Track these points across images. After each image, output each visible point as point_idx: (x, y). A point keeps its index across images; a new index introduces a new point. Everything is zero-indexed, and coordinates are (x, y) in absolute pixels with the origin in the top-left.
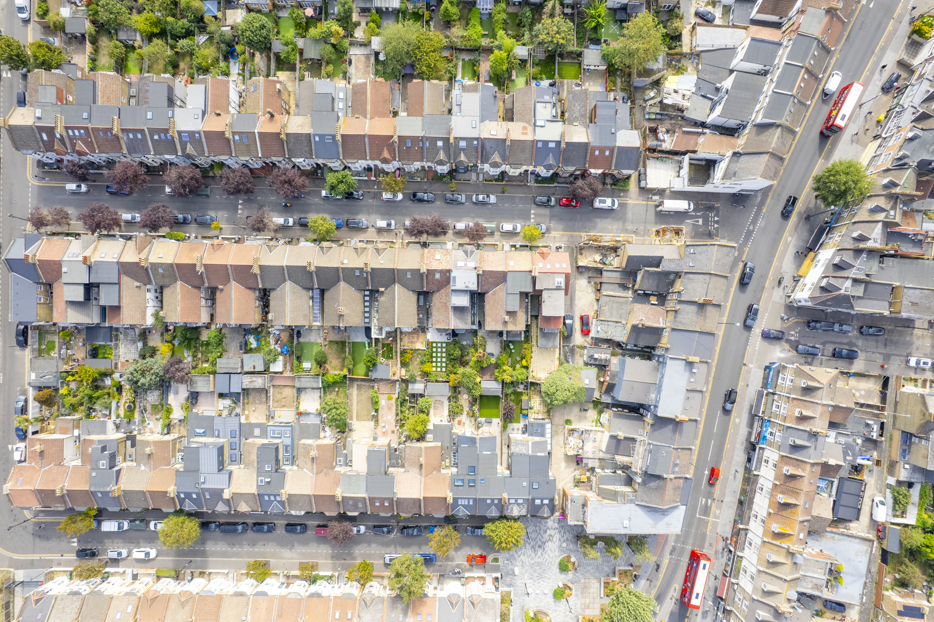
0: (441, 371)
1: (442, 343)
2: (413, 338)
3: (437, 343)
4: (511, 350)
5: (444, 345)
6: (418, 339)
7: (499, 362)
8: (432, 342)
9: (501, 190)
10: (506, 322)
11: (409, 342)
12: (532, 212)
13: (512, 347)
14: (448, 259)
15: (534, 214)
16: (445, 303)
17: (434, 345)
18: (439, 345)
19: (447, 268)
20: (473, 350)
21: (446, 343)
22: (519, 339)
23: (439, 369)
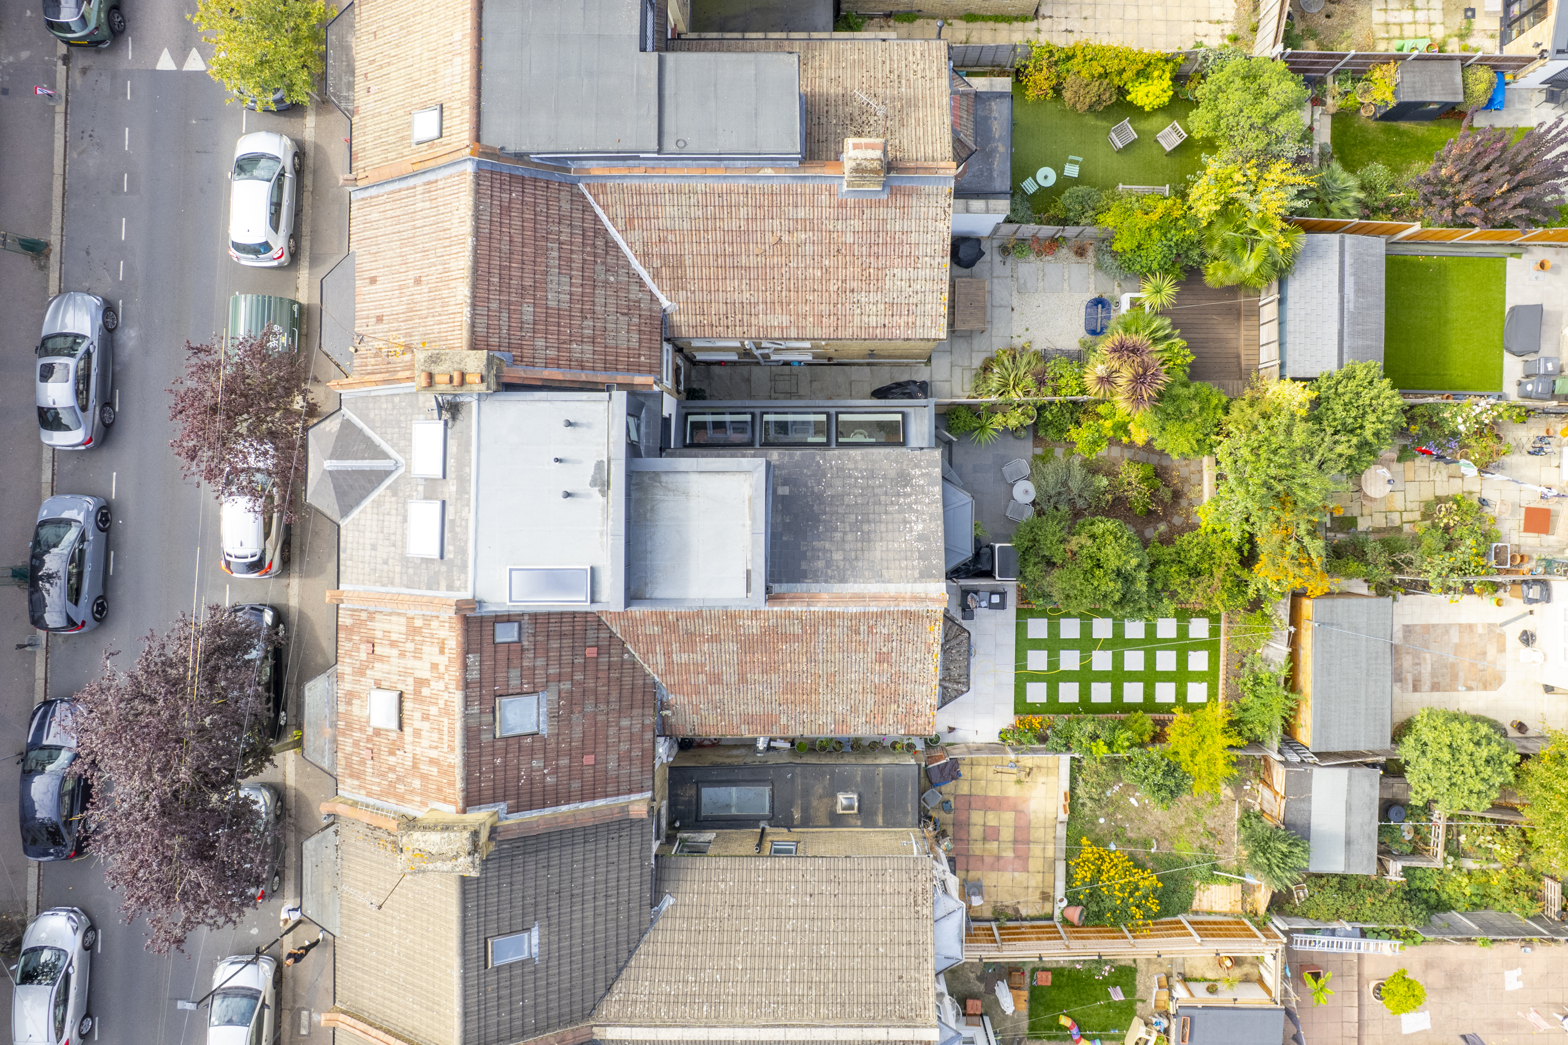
0: (1211, 645)
1: (1023, 645)
2: (991, 834)
3: (1023, 678)
4: (1063, 183)
5: (1038, 628)
6: (998, 804)
7: (1155, 252)
8: (1022, 707)
9: (24, 263)
10: (890, 166)
11: (1022, 859)
12: (166, 63)
13: (1046, 176)
14: (397, 627)
15: (181, 56)
16: (748, 644)
17: (1037, 693)
18: (1037, 660)
19: (452, 638)
20: (1081, 435)
21: (1023, 614)
22: (1000, 112)
23: (1198, 661)
